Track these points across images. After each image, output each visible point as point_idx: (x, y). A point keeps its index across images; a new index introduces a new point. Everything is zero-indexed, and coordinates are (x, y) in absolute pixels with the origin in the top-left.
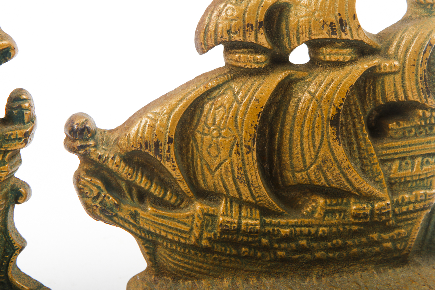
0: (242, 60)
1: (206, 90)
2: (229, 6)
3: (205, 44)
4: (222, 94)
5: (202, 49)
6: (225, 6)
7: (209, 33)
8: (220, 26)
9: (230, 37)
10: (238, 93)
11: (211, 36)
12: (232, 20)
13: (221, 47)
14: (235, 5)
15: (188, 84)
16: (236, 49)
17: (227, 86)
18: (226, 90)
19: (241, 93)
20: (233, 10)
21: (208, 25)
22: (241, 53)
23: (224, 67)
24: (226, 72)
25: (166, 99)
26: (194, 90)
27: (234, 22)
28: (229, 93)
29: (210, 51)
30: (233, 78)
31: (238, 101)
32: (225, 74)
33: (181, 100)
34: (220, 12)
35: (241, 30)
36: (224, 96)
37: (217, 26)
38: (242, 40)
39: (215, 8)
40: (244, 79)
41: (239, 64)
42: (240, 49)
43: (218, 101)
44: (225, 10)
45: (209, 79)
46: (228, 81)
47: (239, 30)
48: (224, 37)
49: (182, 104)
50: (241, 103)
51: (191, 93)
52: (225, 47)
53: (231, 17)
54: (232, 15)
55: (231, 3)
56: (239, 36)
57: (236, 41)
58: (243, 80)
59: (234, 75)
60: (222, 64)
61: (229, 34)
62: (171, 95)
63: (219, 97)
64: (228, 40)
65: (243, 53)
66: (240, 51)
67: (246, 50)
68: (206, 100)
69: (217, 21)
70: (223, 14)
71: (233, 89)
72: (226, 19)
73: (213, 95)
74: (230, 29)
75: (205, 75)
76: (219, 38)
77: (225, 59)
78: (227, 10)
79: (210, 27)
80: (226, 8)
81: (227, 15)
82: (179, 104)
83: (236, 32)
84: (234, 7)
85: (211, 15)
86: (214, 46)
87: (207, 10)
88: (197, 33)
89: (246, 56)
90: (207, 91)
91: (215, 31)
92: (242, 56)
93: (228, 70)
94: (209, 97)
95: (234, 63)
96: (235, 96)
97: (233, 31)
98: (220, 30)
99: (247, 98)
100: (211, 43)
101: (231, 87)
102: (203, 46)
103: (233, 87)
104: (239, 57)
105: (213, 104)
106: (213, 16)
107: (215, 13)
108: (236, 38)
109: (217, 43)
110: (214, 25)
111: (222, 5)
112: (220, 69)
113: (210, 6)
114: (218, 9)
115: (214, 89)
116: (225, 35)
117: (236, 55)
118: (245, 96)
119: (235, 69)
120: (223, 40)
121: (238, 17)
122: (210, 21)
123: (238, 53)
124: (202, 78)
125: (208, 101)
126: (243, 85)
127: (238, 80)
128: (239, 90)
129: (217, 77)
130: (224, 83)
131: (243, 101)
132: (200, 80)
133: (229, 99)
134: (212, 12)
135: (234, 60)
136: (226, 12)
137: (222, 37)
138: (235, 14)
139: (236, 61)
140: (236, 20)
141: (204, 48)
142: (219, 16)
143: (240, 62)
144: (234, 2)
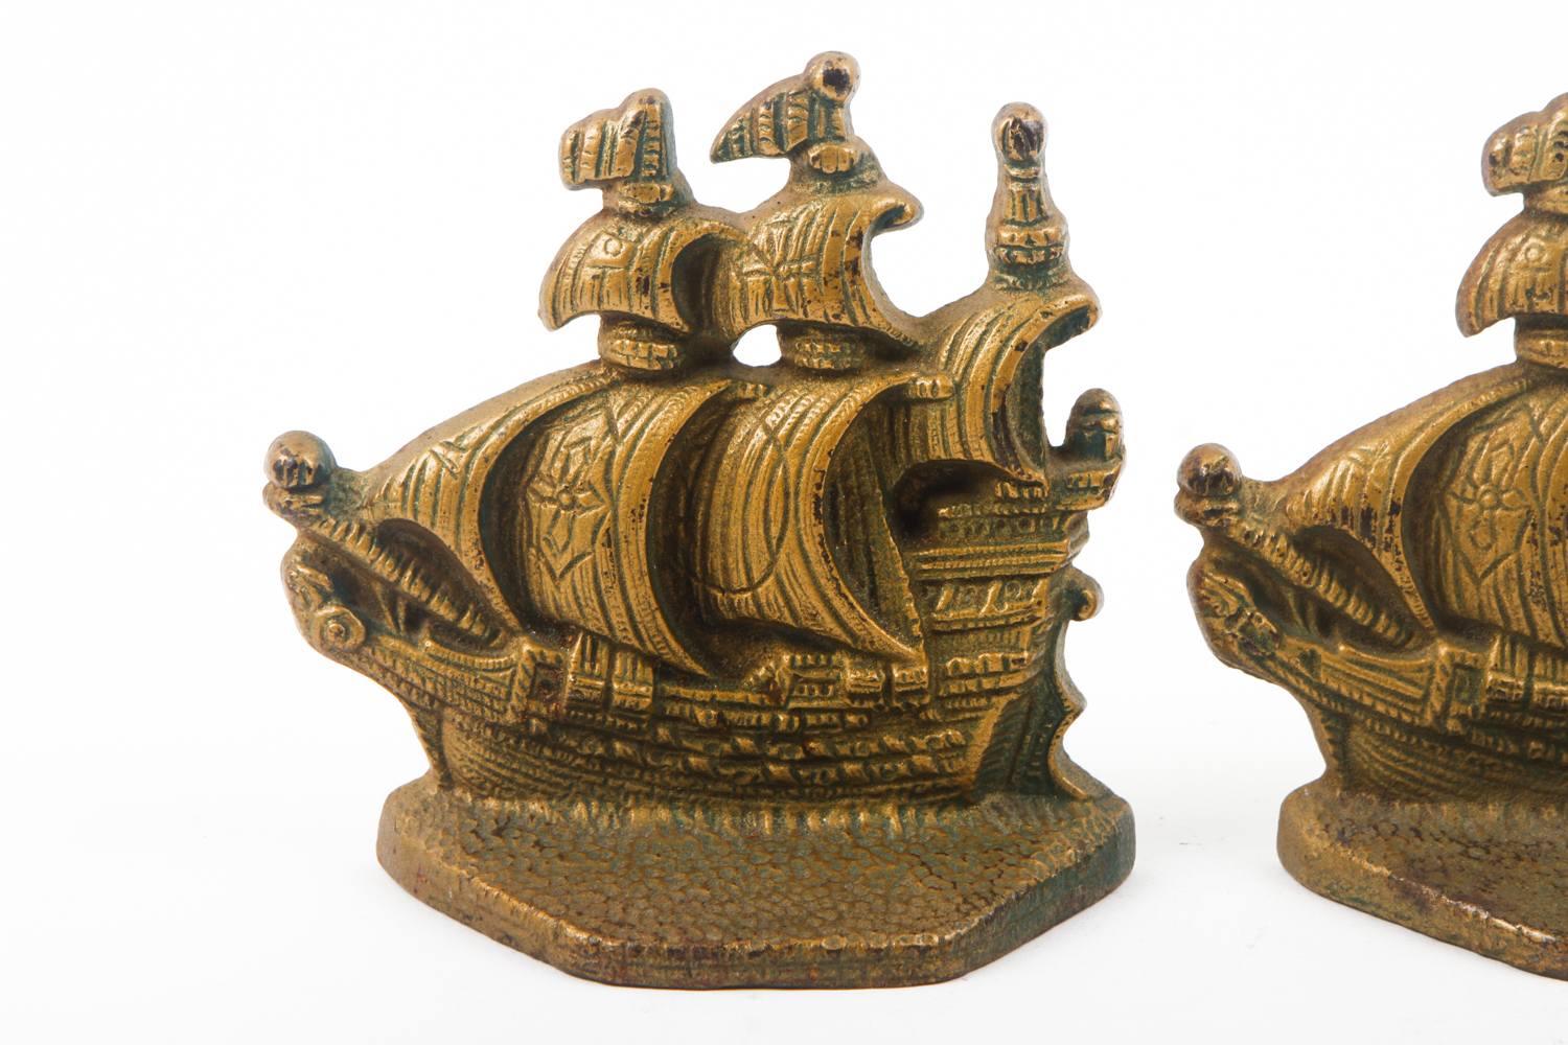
0: (1554, 352)
1: (1473, 409)
2: (1532, 240)
3: (1477, 316)
4: (1508, 420)
5: (1471, 325)
6: (1525, 241)
7: (1488, 295)
8: (1512, 281)
9: (1531, 305)
10: (1541, 419)
11: (1491, 300)
12: (1539, 269)
13: (1509, 324)
14: (1545, 239)
15: (1436, 396)
16: (1542, 328)
17: (1517, 403)
18: (1515, 411)
19: (1546, 420)
20: (1542, 250)
21: (1486, 278)
22: (1552, 337)
23: (1511, 365)
24: (1517, 374)
25: (1388, 424)
26: (1449, 408)
27: (1541, 274)
28: (1523, 418)
29: (1486, 330)
30: (1532, 389)
31: (1539, 436)
32: (1514, 379)
33: (1421, 429)
34: (1514, 253)
35: (1556, 291)
36: (1510, 424)
37: (1505, 280)
38: (1556, 311)
39: (1502, 243)
40: (1555, 391)
41: (1547, 360)
42: (1551, 328)
43: (1497, 434)
44: (1524, 248)
45: (1482, 387)
46: (1521, 394)
47: (1552, 291)
48: (1520, 303)
49: (1423, 435)
50: (1547, 440)
51: (1441, 414)
52: (1518, 324)
53: (1536, 264)
54: (1539, 259)
55: (1539, 236)
56: (1551, 303)
57: (1543, 313)
58: (1552, 392)
59: (1534, 381)
60: (1510, 357)
61: (1529, 298)
62: (1400, 417)
63: (1500, 425)
64: (1526, 309)
65: (1557, 338)
66: (1549, 332)
67: (1562, 332)
68: (1472, 429)
69: (1505, 271)
70: (1520, 257)
71: (1530, 411)
72: (1526, 267)
73: (1489, 421)
74: (1533, 289)
75: (1473, 379)
76: (1508, 305)
77: (1517, 348)
78: (1528, 249)
79: (1491, 281)
80: (1526, 245)
81: (1527, 259)
82: (1416, 436)
83: (1544, 296)
84: (1543, 244)
85: (1494, 258)
86: (1495, 321)
87: (1486, 248)
88: (1463, 293)
89: (1562, 343)
90: (1475, 413)
91: (1502, 291)
92: (1553, 343)
93: (1522, 371)
94: (1478, 425)
95: (1535, 357)
96: (1535, 424)
97: (1538, 292)
98: (1511, 288)
99: (1559, 430)
100: (1489, 315)
101: (1527, 406)
102: (1473, 319)
103: (1531, 405)
104: (1548, 345)
105: (1486, 439)
106: (1499, 259)
107: (1503, 255)
108: (1544, 306)
109: (1503, 315)
110: (1500, 278)
111: (1518, 240)
112: (1504, 368)
113: (1492, 240)
114: (1510, 247)
115: (1490, 409)
116: (1522, 300)
117: (1542, 342)
118: (1555, 426)
119: (1536, 369)
120: (1517, 309)
121: (1550, 264)
122: (1491, 269)
123: (1545, 337)
124: (1467, 384)
125: (1477, 433)
126: (1551, 404)
127: (1542, 392)
128: (1543, 413)
129: (1499, 384)
130: (1512, 398)
131: (1549, 436)
132: (1462, 390)
133: (1521, 430)
134: (1497, 252)
135: (1535, 352)
136: (1526, 254)
137: (1515, 303)
138: (1545, 258)
139: (1541, 353)
140: (1545, 270)
141: (1474, 323)
142: (1511, 260)
143: (1548, 355)
144: (1544, 234)
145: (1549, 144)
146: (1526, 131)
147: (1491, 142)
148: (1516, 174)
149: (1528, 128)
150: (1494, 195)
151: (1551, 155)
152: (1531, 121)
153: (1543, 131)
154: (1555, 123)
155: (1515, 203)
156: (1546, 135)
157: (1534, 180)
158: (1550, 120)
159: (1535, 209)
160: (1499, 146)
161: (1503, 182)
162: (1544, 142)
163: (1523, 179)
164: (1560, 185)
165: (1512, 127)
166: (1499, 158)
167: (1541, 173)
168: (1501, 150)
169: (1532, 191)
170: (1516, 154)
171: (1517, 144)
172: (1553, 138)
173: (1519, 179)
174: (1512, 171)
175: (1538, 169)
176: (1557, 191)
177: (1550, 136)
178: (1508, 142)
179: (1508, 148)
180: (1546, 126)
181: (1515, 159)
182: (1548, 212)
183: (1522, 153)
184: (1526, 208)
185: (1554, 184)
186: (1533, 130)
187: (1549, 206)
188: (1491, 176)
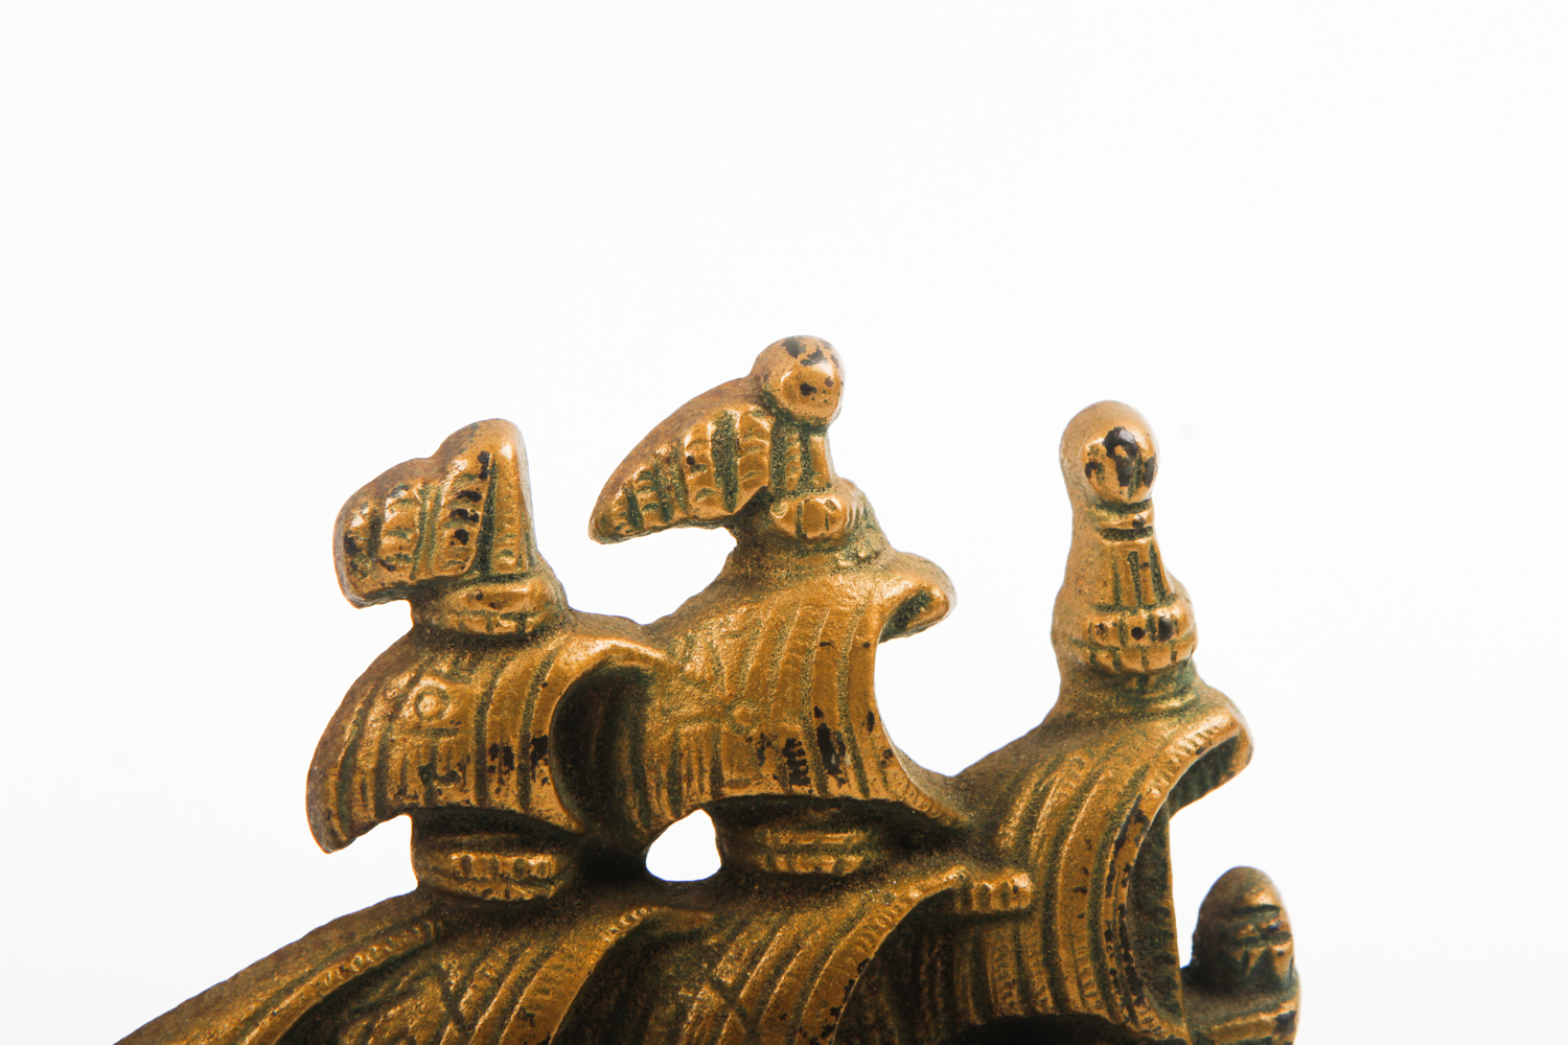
0: (475, 875)
1: (342, 979)
2: (426, 682)
3: (341, 817)
4: (403, 995)
5: (333, 833)
6: (413, 682)
7: (357, 779)
8: (396, 754)
9: (431, 794)
10: (461, 990)
11: (363, 788)
12: (438, 732)
13: (402, 825)
14: (450, 677)
15: (281, 956)
16: (454, 832)
17: (421, 964)
18: (417, 978)
19: (470, 992)
21: (353, 749)
22: (471, 847)
23: (412, 893)
24: (417, 912)
25: (199, 1014)
26: (301, 981)
27: (443, 740)
28: (431, 991)
29: (359, 840)
30: (445, 939)
31: (458, 1019)
32: (414, 921)
33: (253, 1020)
34: (397, 705)
35: (471, 768)
36: (408, 1003)
37: (383, 752)
38: (473, 802)
39: (377, 688)
40: (485, 939)
41: (465, 888)
42: (468, 832)
43: (387, 1020)
44: (412, 695)
45: (358, 938)
46: (426, 947)
47: (462, 768)
48: (409, 792)
49: (256, 1031)
50: (472, 1027)
51: (288, 991)
53: (434, 722)
54: (439, 714)
55: (436, 674)
56: (463, 790)
57: (451, 806)
58: (479, 942)
59: (446, 924)
60: (405, 881)
61: (425, 782)
62: (219, 999)
63: (391, 1004)
64: (421, 802)
65: (479, 847)
66: (465, 839)
67: (487, 837)
68: (345, 1015)
69: (383, 737)
70: (407, 712)
71: (442, 976)
72: (417, 728)
73: (372, 999)
74: (432, 766)
75: (344, 924)
76: (390, 796)
77: (417, 868)
78: (420, 698)
79: (360, 756)
80: (416, 690)
81: (419, 714)
82: (244, 1034)
83: (451, 777)
84: (443, 687)
85: (364, 714)
86: (372, 825)
87: (351, 696)
88: (316, 777)
89: (487, 857)
90: (346, 985)
91: (380, 771)
92: (472, 857)
93: (426, 908)
94: (354, 1006)
95: (445, 883)
96: (452, 999)
97: (441, 772)
98: (394, 767)
99: (490, 1009)
100: (360, 814)
101: (437, 968)
102: (335, 822)
103: (444, 966)
104: (465, 862)
105: (369, 1030)
106: (372, 717)
107: (379, 709)
108: (451, 794)
109: (385, 813)
110: (374, 748)
111: (403, 681)
112: (397, 901)
113: (361, 682)
114: (389, 694)
115: (372, 976)
116: (415, 786)
117: (454, 857)
118: (485, 1001)
119: (449, 902)
120: (407, 802)
121: (458, 721)
122: (360, 735)
123: (458, 847)
124: (335, 934)
125: (353, 1021)
126: (477, 963)
127: (461, 943)
128: (464, 979)
129: (387, 932)
130: (411, 956)
131: (476, 1020)
132: (324, 945)
133: (428, 1012)
134: (369, 704)
135: (444, 873)
136: (416, 708)
137: (402, 792)
138: (449, 710)
139: (454, 876)
140: (449, 733)
141: (337, 829)
142: (392, 717)
143: (466, 879)
144: (445, 669)
145: (443, 514)
146: (403, 494)
147: (346, 515)
148: (391, 568)
149: (406, 488)
150: (359, 605)
151: (447, 533)
152: (411, 475)
153: (432, 493)
154: (451, 477)
155: (395, 619)
156: (437, 499)
157: (422, 576)
158: (444, 472)
159: (430, 626)
160: (358, 522)
161: (370, 584)
162: (434, 512)
163: (403, 576)
164: (467, 584)
165: (382, 488)
166: (360, 542)
167: (432, 564)
168: (362, 528)
169: (423, 595)
170: (389, 533)
171: (389, 516)
172: (450, 502)
173: (395, 577)
174: (383, 563)
175: (427, 558)
176: (463, 593)
177: (443, 501)
178: (373, 512)
179: (375, 524)
180: (436, 484)
181: (387, 541)
182: (451, 631)
183: (399, 531)
184: (416, 625)
185: (456, 583)
186: (415, 491)
187: (451, 621)
188: (349, 575)
